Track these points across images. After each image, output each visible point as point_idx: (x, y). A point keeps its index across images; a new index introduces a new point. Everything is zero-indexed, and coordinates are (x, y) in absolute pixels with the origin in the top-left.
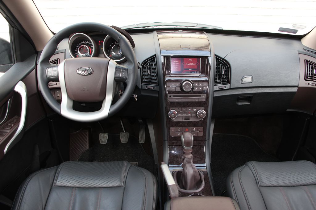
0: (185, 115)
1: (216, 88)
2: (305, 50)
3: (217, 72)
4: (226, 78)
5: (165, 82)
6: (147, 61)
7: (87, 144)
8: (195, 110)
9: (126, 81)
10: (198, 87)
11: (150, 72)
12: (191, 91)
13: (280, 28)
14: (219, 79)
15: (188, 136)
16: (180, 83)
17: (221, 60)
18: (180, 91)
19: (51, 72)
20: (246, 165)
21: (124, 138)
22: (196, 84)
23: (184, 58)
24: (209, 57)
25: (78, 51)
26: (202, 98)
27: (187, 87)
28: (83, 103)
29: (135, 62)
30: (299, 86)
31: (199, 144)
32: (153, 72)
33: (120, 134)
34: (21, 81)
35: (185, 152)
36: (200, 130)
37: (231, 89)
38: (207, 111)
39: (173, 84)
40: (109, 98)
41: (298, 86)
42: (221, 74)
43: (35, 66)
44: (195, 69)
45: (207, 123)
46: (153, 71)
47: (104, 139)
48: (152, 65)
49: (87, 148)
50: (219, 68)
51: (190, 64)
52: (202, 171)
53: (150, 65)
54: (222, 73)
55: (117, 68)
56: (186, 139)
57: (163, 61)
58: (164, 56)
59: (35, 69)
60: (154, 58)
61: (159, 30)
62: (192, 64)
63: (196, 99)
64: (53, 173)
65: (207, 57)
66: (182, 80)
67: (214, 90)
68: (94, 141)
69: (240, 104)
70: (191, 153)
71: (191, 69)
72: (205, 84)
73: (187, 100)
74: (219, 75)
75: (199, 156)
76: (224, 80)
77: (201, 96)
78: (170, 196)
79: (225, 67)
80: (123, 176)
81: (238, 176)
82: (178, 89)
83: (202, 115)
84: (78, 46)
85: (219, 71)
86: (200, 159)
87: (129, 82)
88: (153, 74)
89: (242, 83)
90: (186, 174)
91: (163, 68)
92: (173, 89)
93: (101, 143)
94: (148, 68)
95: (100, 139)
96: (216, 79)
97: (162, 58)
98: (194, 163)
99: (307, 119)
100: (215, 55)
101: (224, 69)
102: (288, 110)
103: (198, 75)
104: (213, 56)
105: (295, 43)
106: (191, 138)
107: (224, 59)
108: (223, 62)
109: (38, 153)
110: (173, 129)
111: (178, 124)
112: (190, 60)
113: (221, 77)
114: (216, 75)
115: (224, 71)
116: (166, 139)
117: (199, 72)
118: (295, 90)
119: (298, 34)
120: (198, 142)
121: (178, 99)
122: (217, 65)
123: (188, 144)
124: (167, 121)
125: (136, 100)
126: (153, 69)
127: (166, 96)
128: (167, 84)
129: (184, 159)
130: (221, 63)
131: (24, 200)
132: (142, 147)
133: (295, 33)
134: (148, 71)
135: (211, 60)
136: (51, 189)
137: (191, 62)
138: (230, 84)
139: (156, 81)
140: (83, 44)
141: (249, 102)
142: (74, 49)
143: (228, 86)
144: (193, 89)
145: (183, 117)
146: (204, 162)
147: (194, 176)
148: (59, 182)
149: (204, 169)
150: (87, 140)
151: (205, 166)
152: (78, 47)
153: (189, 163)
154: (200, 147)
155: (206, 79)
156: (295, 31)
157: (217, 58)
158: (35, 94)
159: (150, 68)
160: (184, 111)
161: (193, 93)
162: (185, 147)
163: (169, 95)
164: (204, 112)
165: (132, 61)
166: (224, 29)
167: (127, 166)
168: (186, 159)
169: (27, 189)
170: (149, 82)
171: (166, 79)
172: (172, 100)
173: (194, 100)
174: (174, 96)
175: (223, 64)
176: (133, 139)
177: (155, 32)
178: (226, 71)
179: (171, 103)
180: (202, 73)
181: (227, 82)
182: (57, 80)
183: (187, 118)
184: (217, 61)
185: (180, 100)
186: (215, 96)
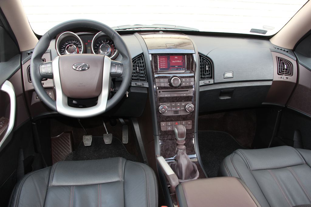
0: (174, 109)
1: (202, 83)
2: (275, 48)
3: (201, 68)
4: (209, 74)
5: (154, 78)
6: (135, 59)
7: (70, 147)
8: (183, 104)
9: (122, 76)
10: (185, 82)
11: (139, 70)
12: (179, 86)
13: (252, 29)
14: (203, 74)
15: (181, 128)
16: (169, 80)
17: (204, 57)
18: (169, 86)
20: (235, 153)
21: (108, 140)
22: (184, 80)
23: (170, 56)
24: (193, 54)
25: (66, 51)
26: (190, 93)
27: (176, 82)
30: (274, 80)
31: (189, 137)
32: (142, 70)
33: (103, 136)
34: (7, 81)
35: (179, 143)
36: (189, 123)
37: (215, 84)
38: (195, 105)
39: (162, 80)
40: (105, 93)
41: (273, 80)
42: (206, 70)
43: (20, 66)
44: (181, 66)
45: (195, 116)
46: (141, 68)
47: (88, 141)
48: (140, 63)
49: (71, 151)
50: (203, 64)
51: (176, 61)
52: (194, 162)
53: (138, 63)
54: (206, 69)
55: (112, 64)
56: (180, 131)
57: (151, 59)
58: (152, 54)
59: (20, 69)
60: (141, 56)
62: (178, 61)
63: (184, 94)
65: (192, 54)
66: (170, 76)
67: (200, 85)
69: (222, 98)
70: (185, 144)
71: (177, 66)
72: (193, 79)
73: (176, 95)
74: (203, 71)
75: (189, 149)
76: (208, 76)
77: (189, 91)
79: (209, 64)
81: (231, 162)
82: (167, 85)
83: (190, 108)
84: (64, 45)
85: (203, 68)
86: (190, 151)
87: (125, 76)
88: (142, 72)
89: (224, 78)
90: (181, 165)
91: (152, 65)
92: (162, 85)
93: (85, 145)
94: (136, 65)
95: (84, 141)
96: (201, 74)
97: (150, 55)
98: (188, 154)
99: (279, 111)
100: (199, 53)
101: (207, 65)
102: (263, 103)
103: (183, 72)
104: (197, 53)
105: (265, 43)
106: (184, 130)
107: (206, 56)
108: (206, 58)
109: (22, 158)
110: (163, 124)
111: (168, 119)
112: (176, 57)
113: (206, 73)
114: (201, 71)
115: (208, 67)
116: (157, 134)
117: (184, 69)
118: (270, 83)
119: (267, 35)
120: (189, 135)
121: (167, 95)
122: (201, 61)
123: (181, 135)
124: (157, 117)
125: (127, 96)
126: (141, 66)
127: (156, 92)
128: (157, 80)
129: (178, 151)
130: (204, 60)
132: (125, 147)
134: (136, 68)
135: (196, 58)
136: (47, 189)
137: (177, 60)
138: (214, 79)
139: (145, 79)
140: (70, 43)
141: (229, 96)
142: (62, 48)
143: (212, 81)
144: (181, 84)
145: (173, 112)
146: (194, 153)
147: (188, 167)
148: (54, 183)
149: (196, 160)
150: (70, 144)
151: (196, 157)
152: (67, 45)
153: (183, 154)
154: (190, 140)
155: (193, 75)
156: (265, 32)
157: (201, 55)
158: (21, 95)
159: (139, 66)
160: (173, 106)
161: (180, 88)
162: (179, 139)
163: (158, 91)
164: (192, 106)
165: (127, 56)
167: (123, 162)
169: (22, 191)
170: (138, 79)
171: (156, 76)
172: (161, 96)
173: (182, 95)
174: (163, 92)
175: (206, 60)
177: (137, 34)
178: (209, 67)
179: (161, 98)
180: (188, 69)
181: (211, 78)
183: (176, 112)
184: (200, 59)
185: (169, 96)
186: (200, 91)
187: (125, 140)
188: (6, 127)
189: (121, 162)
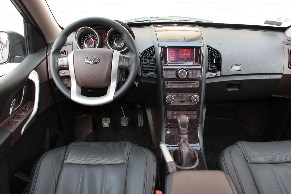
0: (180, 99)
1: (209, 76)
2: (289, 41)
3: (209, 61)
4: (217, 66)
5: (162, 70)
6: (146, 52)
7: (91, 127)
8: (189, 95)
9: (129, 69)
10: (192, 74)
11: (149, 62)
12: (186, 78)
13: (266, 21)
14: (211, 67)
15: (184, 119)
16: (176, 71)
17: (213, 51)
18: (176, 78)
19: (61, 61)
20: (236, 144)
21: (124, 123)
22: (191, 72)
23: (180, 49)
24: (201, 48)
25: (84, 43)
26: (196, 85)
27: (183, 74)
28: (89, 89)
29: (137, 52)
30: (284, 74)
31: (193, 126)
32: (152, 62)
33: (120, 118)
34: (34, 70)
35: (181, 132)
36: (194, 113)
37: (221, 76)
38: (200, 96)
39: (170, 72)
40: (113, 84)
41: (282, 73)
42: (213, 63)
43: (46, 57)
44: (189, 59)
45: (200, 107)
46: (152, 60)
47: (106, 123)
48: (151, 55)
49: (91, 131)
50: (211, 57)
51: (185, 54)
52: (196, 150)
53: (149, 55)
54: (214, 61)
55: (120, 57)
56: (182, 121)
57: (160, 51)
58: (162, 47)
59: (46, 60)
60: (152, 48)
61: (156, 24)
62: (187, 54)
63: (190, 86)
64: (63, 152)
65: (200, 47)
66: (178, 68)
67: (206, 77)
68: (97, 125)
69: (229, 90)
70: (187, 134)
71: (186, 59)
72: (199, 72)
73: (182, 87)
74: (211, 63)
75: (193, 137)
76: (215, 69)
77: (195, 82)
78: (168, 171)
79: (217, 57)
80: (126, 154)
81: (229, 153)
82: (174, 77)
83: (195, 99)
84: (84, 38)
85: (211, 60)
86: (194, 140)
87: (131, 69)
88: (152, 63)
89: (231, 71)
90: (182, 152)
91: (161, 58)
92: (170, 77)
93: (104, 127)
94: (147, 58)
95: (103, 123)
96: (208, 67)
97: (160, 48)
98: (190, 143)
99: (290, 104)
100: (208, 46)
101: (215, 58)
102: (273, 96)
103: (192, 64)
104: (205, 47)
105: (280, 34)
106: (186, 120)
107: (215, 50)
108: (214, 52)
109: (48, 135)
110: (169, 113)
111: (174, 108)
112: (185, 50)
113: (213, 65)
114: (209, 64)
115: (215, 60)
116: (164, 121)
117: (192, 61)
118: (280, 77)
119: (282, 26)
120: (193, 124)
121: (174, 86)
122: (209, 54)
123: (184, 125)
124: (164, 106)
125: (137, 86)
126: (151, 58)
127: (164, 83)
128: (165, 72)
129: (180, 139)
130: (213, 53)
131: (39, 175)
132: (140, 130)
133: (280, 25)
134: (147, 61)
135: (204, 51)
136: (62, 166)
137: (186, 52)
138: (221, 72)
139: (154, 70)
140: (88, 37)
141: (237, 88)
142: (81, 41)
143: (219, 74)
144: (188, 76)
145: (179, 102)
146: (198, 142)
147: (189, 155)
148: (69, 160)
149: (198, 148)
150: (91, 124)
151: (199, 145)
152: (84, 40)
153: (185, 142)
154: (194, 129)
155: (199, 67)
156: (280, 24)
157: (209, 48)
158: (46, 82)
159: (149, 58)
160: (180, 96)
161: (187, 80)
162: (181, 129)
163: (166, 82)
164: (198, 97)
165: (134, 51)
166: (215, 22)
167: (129, 146)
168: (182, 139)
169: (41, 165)
170: (148, 71)
171: (164, 68)
172: (168, 87)
173: (188, 87)
174: (170, 83)
175: (214, 54)
176: (133, 123)
177: (152, 26)
178: (217, 60)
179: (168, 89)
180: (196, 62)
181: (218, 70)
182: (67, 68)
183: (182, 102)
184: (209, 51)
185: (176, 87)
186: (207, 82)
187: (140, 123)
188: (32, 110)
189: (128, 146)
